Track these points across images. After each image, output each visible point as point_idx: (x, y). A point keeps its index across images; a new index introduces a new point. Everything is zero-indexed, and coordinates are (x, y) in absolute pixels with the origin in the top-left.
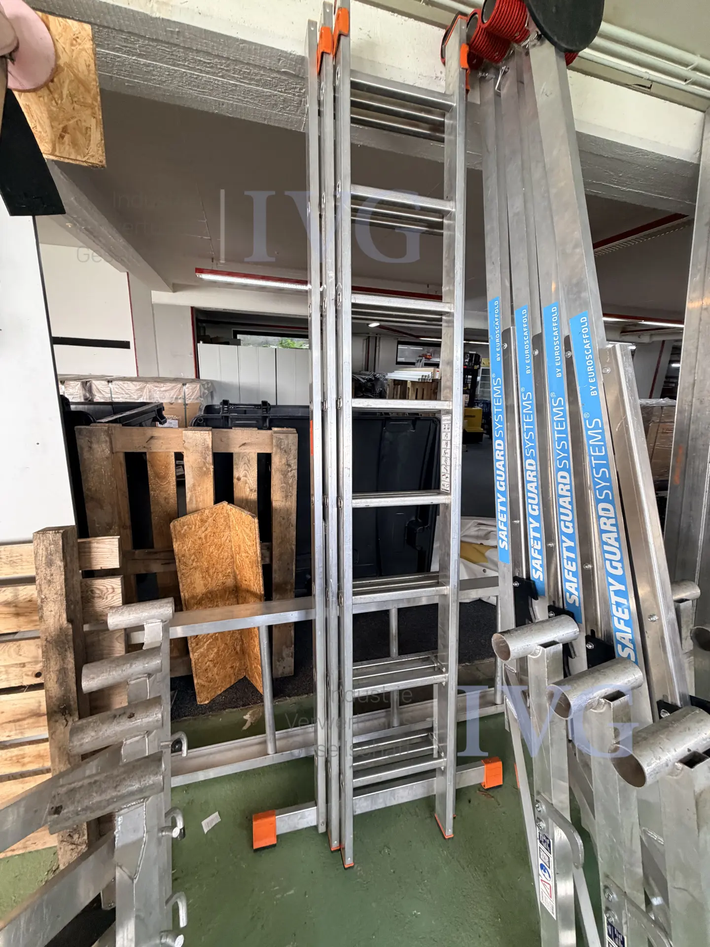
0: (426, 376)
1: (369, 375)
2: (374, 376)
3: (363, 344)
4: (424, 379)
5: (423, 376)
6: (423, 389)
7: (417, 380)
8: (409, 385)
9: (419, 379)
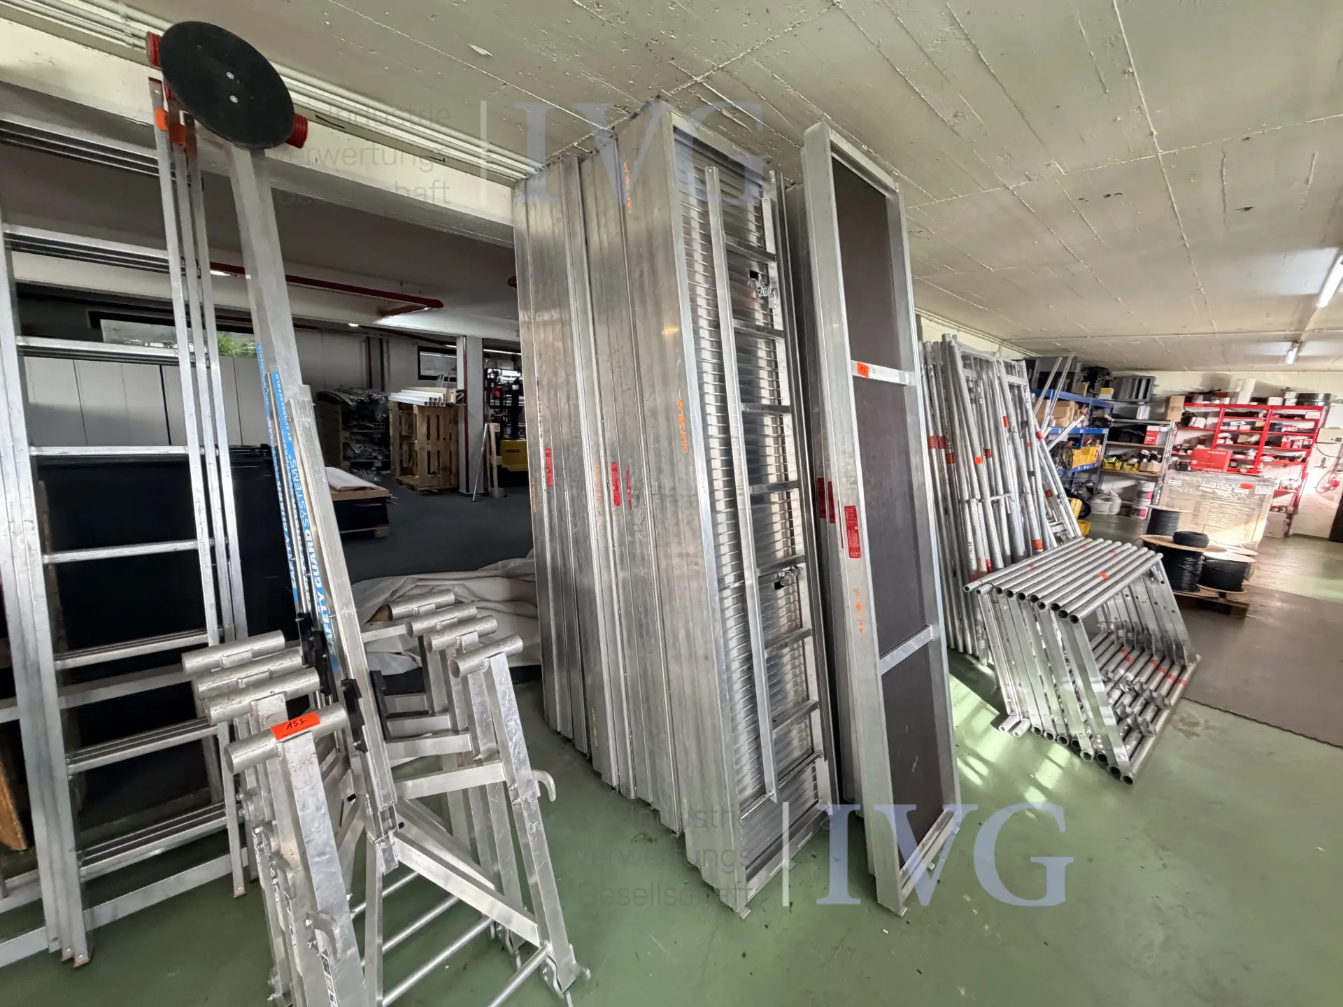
0: (435, 399)
1: (360, 395)
2: (370, 396)
3: (361, 348)
4: (434, 404)
5: (431, 399)
6: (438, 417)
7: (423, 405)
8: (416, 411)
9: (426, 403)
